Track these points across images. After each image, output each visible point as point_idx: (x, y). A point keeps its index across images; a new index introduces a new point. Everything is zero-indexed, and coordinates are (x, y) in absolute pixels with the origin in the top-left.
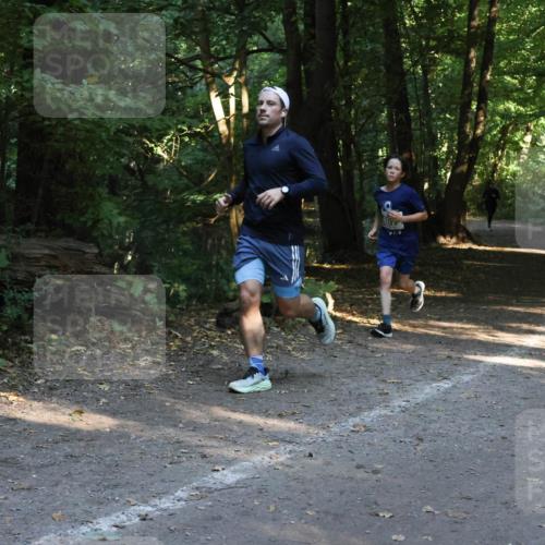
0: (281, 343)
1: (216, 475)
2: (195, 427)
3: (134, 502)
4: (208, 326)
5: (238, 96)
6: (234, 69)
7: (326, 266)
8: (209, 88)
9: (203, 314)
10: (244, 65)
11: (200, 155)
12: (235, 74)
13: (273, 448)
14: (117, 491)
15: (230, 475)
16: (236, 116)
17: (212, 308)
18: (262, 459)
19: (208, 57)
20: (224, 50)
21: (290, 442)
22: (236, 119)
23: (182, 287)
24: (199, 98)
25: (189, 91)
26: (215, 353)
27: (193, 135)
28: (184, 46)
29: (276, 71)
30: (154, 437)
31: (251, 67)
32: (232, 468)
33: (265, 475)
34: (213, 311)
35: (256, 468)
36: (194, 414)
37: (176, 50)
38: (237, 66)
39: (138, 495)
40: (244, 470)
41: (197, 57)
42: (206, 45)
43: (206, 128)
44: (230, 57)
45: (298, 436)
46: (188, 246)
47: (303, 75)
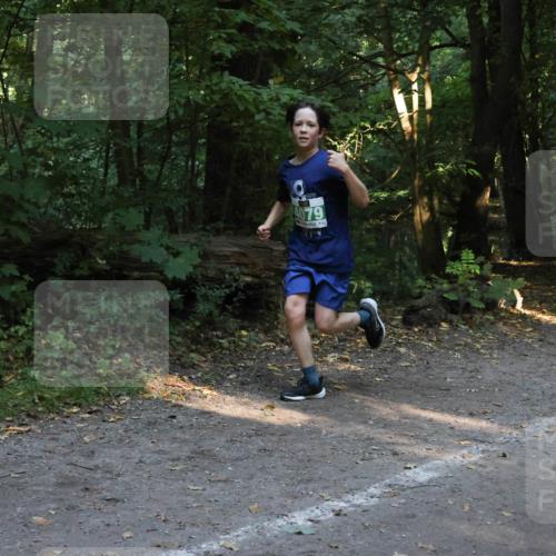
0: (469, 340)
1: (408, 473)
2: (385, 424)
3: (327, 497)
4: (394, 323)
5: (421, 92)
6: (416, 65)
7: (513, 263)
8: (391, 84)
9: (388, 311)
10: (427, 61)
11: (382, 152)
12: (418, 70)
13: (465, 447)
14: (311, 486)
15: (422, 473)
16: (419, 112)
17: (397, 305)
18: (454, 458)
19: (391, 54)
20: (407, 46)
21: (482, 442)
22: (419, 115)
23: (368, 284)
24: (381, 95)
25: (370, 89)
26: (403, 350)
27: (377, 132)
28: (365, 43)
29: (459, 65)
30: (345, 434)
31: (433, 63)
32: (424, 466)
33: (458, 475)
34: (399, 308)
35: (448, 466)
36: (384, 410)
37: (358, 47)
38: (420, 62)
39: (332, 491)
40: (437, 469)
41: (380, 54)
42: (389, 42)
43: (389, 125)
44: (412, 53)
45: (489, 435)
46: (372, 243)
47: (487, 68)
